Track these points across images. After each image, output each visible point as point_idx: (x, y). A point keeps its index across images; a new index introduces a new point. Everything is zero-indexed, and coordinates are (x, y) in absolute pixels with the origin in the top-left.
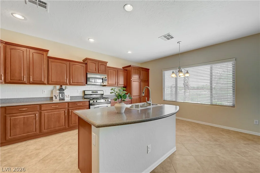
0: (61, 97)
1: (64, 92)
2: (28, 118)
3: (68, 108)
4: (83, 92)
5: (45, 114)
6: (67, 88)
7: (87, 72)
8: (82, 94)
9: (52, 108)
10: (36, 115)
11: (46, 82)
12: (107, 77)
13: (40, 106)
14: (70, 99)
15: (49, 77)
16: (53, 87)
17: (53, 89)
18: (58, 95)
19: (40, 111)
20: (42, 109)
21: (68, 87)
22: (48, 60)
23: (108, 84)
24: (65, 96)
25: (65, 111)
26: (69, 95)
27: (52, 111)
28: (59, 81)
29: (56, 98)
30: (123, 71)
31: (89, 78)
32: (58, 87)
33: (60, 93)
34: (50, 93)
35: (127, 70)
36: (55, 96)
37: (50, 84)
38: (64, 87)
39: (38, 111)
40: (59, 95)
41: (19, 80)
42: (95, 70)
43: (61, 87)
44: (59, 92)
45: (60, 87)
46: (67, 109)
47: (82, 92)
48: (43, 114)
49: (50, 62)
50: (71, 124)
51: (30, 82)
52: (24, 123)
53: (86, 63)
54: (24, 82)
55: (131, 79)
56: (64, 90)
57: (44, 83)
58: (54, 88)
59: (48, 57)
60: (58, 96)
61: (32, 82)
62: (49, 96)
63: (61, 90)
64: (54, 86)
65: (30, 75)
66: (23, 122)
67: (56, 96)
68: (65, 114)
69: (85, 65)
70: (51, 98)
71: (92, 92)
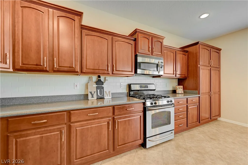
0: (99, 94)
1: (103, 86)
2: (48, 138)
3: (113, 116)
4: (128, 86)
5: (77, 129)
6: (107, 80)
7: (137, 53)
8: (127, 90)
9: (87, 118)
10: (61, 132)
11: (78, 69)
12: (163, 61)
13: (69, 114)
14: (111, 97)
15: (83, 61)
16: (88, 78)
17: (88, 83)
18: (95, 91)
19: (69, 123)
20: (72, 120)
21: (108, 78)
22: (81, 31)
23: (164, 73)
24: (104, 92)
25: (108, 123)
26: (109, 92)
27: (87, 123)
28: (98, 69)
29: (93, 97)
30: (182, 53)
31: (140, 63)
32: (95, 78)
33: (97, 88)
34: (84, 88)
35: (187, 52)
36: (91, 93)
37: (84, 73)
38: (102, 78)
39: (65, 124)
40: (97, 91)
41: (37, 65)
42: (148, 50)
43: (99, 79)
44: (97, 86)
45: (97, 78)
46: (111, 118)
47: (126, 86)
48: (73, 130)
49: (84, 34)
50: (119, 146)
51: (55, 69)
52: (41, 149)
53: (136, 39)
54: (45, 69)
55: (199, 66)
56: (102, 83)
57: (76, 71)
58: (89, 80)
59: (81, 25)
60: (96, 93)
61: (58, 69)
62: (83, 93)
63: (99, 82)
64: (90, 78)
65: (54, 56)
66: (38, 148)
67: (93, 93)
68: (108, 128)
69: (133, 42)
70: (86, 97)
71: (141, 87)
